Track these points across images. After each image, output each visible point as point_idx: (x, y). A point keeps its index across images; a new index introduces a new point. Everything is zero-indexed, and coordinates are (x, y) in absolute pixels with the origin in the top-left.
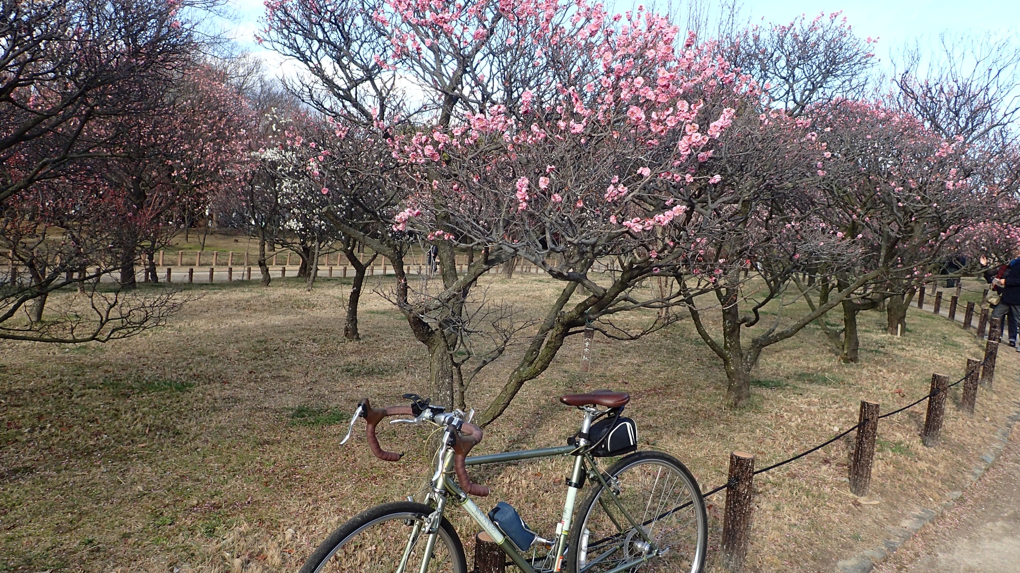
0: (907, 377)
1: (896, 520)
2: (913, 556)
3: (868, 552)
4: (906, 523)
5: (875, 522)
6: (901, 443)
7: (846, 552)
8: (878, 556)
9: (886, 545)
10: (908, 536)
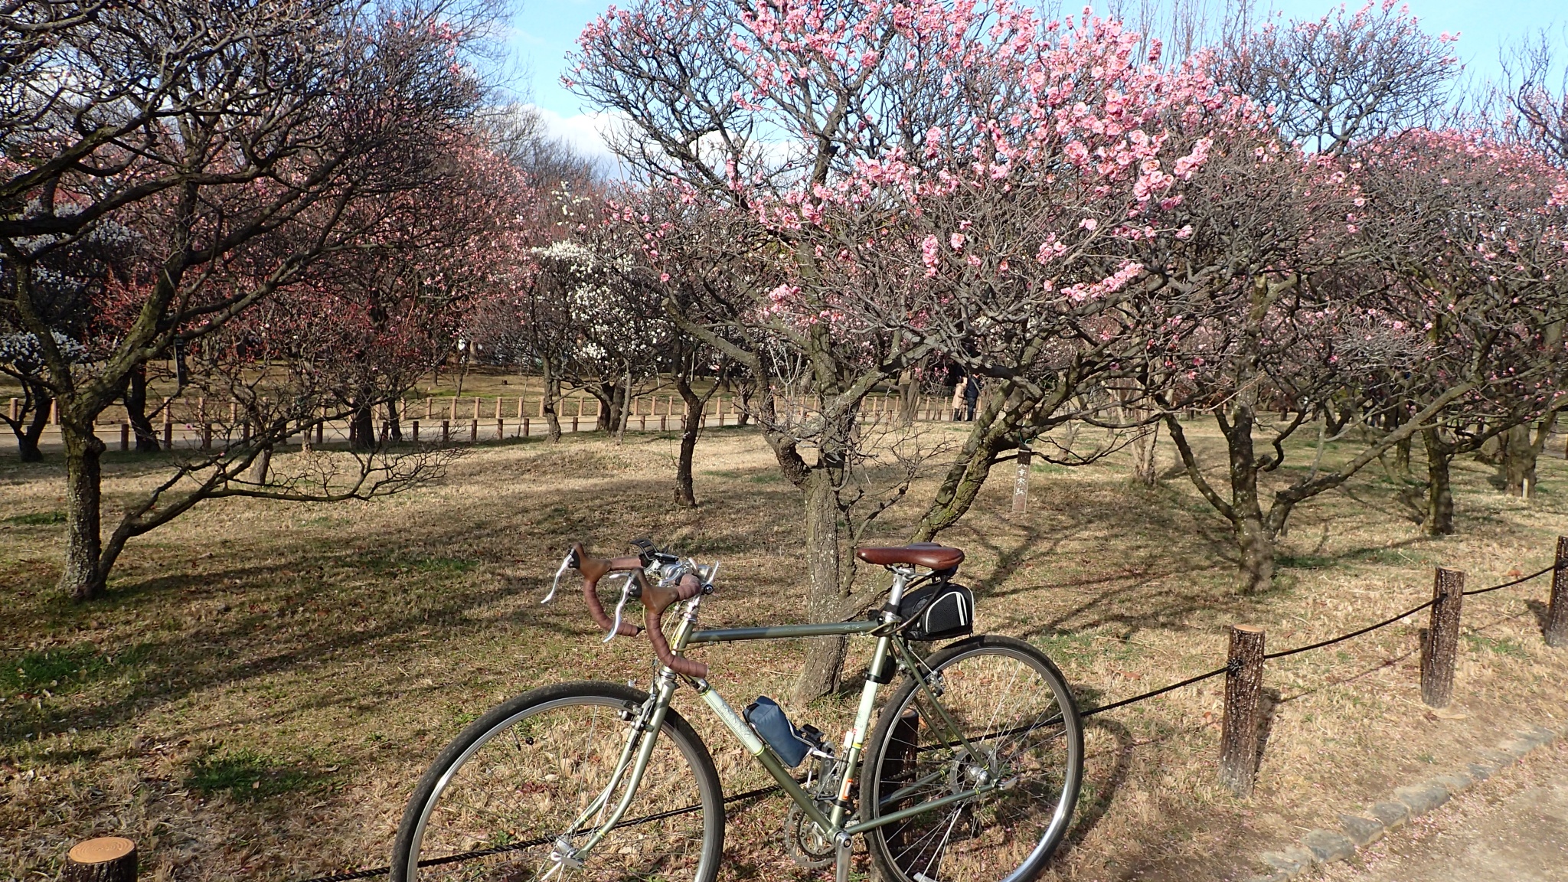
0: (1531, 555)
1: (1490, 740)
2: (1513, 786)
3: (1444, 778)
4: (1506, 745)
5: (1458, 741)
6: (1510, 639)
7: (1409, 777)
8: (1458, 784)
9: (1472, 770)
10: (1505, 761)
